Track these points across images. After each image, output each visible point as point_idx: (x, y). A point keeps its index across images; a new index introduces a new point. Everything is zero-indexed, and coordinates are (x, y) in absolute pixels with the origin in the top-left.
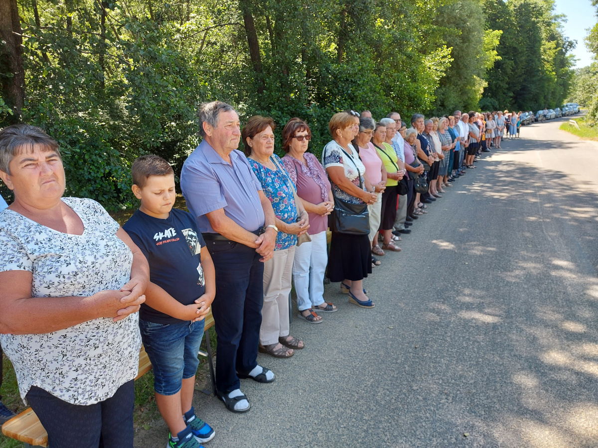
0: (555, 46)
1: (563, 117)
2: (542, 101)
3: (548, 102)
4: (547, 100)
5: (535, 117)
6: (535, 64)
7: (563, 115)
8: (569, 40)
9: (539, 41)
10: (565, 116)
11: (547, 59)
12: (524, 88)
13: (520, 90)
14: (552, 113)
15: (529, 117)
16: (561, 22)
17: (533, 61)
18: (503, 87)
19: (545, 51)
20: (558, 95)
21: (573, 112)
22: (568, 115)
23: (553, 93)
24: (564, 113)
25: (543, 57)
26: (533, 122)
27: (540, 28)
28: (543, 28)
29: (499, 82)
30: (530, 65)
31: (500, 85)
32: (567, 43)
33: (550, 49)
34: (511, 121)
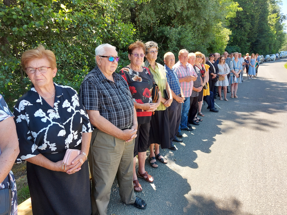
0: (277, 16)
1: (281, 59)
2: (267, 49)
3: (271, 50)
4: (271, 49)
5: (265, 59)
6: (264, 26)
7: (281, 58)
8: (283, 15)
9: (267, 12)
10: (282, 58)
11: (271, 24)
12: (257, 41)
13: (255, 42)
14: (274, 56)
15: (261, 59)
16: (279, 5)
17: (263, 24)
18: (244, 39)
19: (270, 19)
20: (277, 46)
21: (286, 56)
22: (283, 58)
23: (274, 45)
24: (281, 56)
25: (269, 22)
26: (263, 62)
27: (268, 4)
28: (270, 4)
29: (242, 36)
30: (262, 26)
31: (242, 39)
32: (282, 16)
33: (273, 18)
34: (250, 62)
